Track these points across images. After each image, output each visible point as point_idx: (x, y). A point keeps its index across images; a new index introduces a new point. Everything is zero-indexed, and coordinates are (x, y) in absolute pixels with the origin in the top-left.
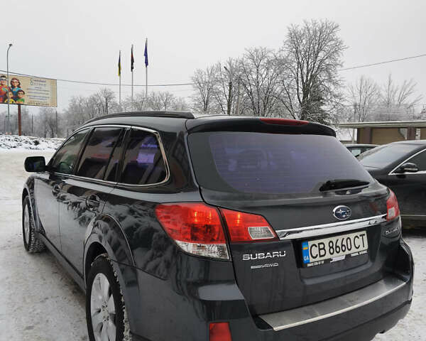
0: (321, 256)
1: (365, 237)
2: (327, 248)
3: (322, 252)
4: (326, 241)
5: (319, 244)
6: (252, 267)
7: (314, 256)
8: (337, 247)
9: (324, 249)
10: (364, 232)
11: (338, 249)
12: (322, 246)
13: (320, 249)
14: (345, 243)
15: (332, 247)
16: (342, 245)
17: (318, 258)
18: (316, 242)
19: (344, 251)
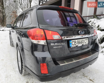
0: (75, 45)
1: (88, 40)
2: (77, 42)
3: (75, 44)
4: (77, 40)
5: (75, 41)
6: (54, 47)
7: (73, 44)
8: (80, 42)
9: (76, 43)
10: (87, 39)
11: (80, 43)
12: (75, 42)
13: (75, 43)
14: (82, 41)
15: (78, 42)
16: (81, 42)
17: (74, 45)
18: (74, 41)
19: (81, 43)
